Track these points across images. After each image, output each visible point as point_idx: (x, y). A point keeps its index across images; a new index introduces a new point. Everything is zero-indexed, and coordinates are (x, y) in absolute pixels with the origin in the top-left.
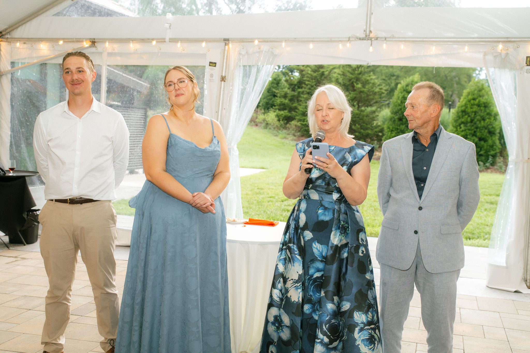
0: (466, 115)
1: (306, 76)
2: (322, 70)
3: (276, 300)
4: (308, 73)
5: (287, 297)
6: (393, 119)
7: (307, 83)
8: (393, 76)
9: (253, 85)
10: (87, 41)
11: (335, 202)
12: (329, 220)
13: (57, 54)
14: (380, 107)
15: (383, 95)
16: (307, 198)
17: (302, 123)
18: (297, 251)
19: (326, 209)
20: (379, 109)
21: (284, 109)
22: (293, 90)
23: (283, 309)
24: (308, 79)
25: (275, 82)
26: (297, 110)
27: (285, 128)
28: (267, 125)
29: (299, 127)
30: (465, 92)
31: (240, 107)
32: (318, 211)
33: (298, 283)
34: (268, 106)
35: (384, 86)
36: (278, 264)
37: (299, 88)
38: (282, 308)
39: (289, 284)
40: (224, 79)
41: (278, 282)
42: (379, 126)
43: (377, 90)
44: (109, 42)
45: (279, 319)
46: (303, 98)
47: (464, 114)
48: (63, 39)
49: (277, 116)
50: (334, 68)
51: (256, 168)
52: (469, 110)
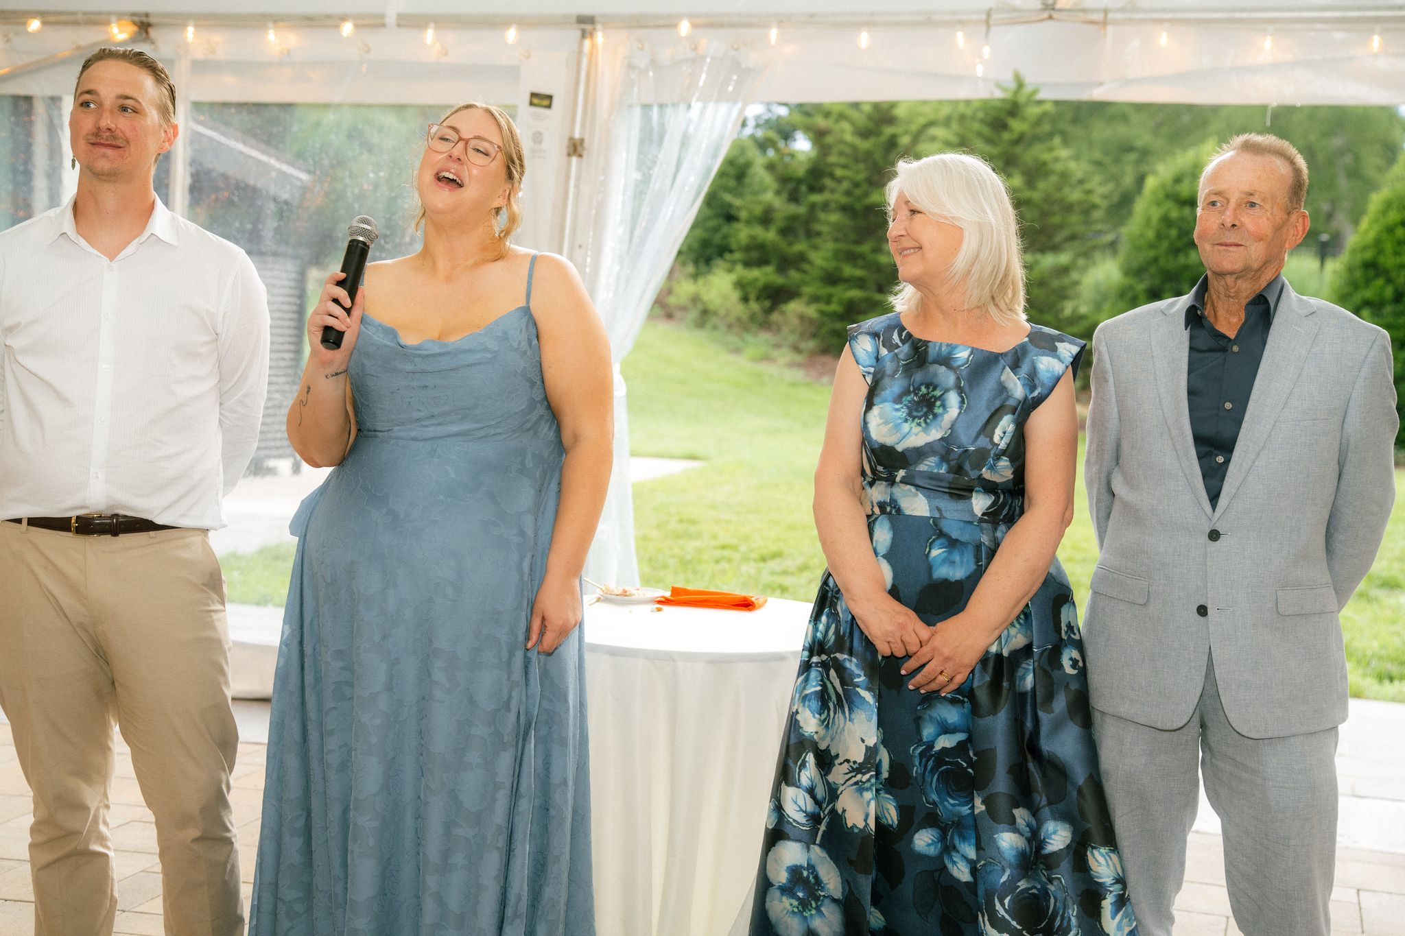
0: (1377, 276)
1: (835, 150)
2: (888, 131)
3: (794, 820)
4: (842, 142)
5: (833, 811)
6: (1130, 295)
7: (839, 172)
8: (1129, 149)
9: (673, 169)
10: (123, 22)
11: (981, 521)
12: (963, 578)
13: (20, 63)
14: (1087, 254)
15: (1097, 214)
16: (891, 511)
17: (823, 307)
18: (859, 676)
19: (953, 544)
20: (1081, 262)
21: (761, 262)
22: (794, 198)
23: (822, 845)
24: (843, 160)
25: (731, 171)
26: (806, 266)
27: (765, 325)
28: (704, 316)
29: (811, 321)
30: (1376, 201)
31: (631, 240)
32: (929, 552)
33: (864, 774)
34: (709, 251)
35: (1100, 184)
36: (800, 711)
37: (813, 189)
38: (817, 842)
39: (838, 774)
40: (579, 149)
41: (799, 764)
42: (1082, 317)
43: (1074, 195)
44: (196, 26)
45: (808, 877)
46: (827, 223)
47: (1371, 273)
48: (41, 14)
49: (740, 285)
50: (931, 124)
51: (672, 457)
52: (1388, 261)
